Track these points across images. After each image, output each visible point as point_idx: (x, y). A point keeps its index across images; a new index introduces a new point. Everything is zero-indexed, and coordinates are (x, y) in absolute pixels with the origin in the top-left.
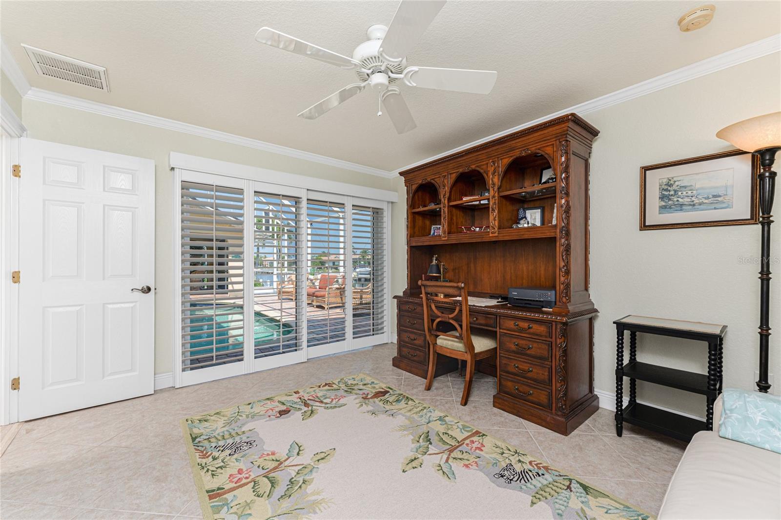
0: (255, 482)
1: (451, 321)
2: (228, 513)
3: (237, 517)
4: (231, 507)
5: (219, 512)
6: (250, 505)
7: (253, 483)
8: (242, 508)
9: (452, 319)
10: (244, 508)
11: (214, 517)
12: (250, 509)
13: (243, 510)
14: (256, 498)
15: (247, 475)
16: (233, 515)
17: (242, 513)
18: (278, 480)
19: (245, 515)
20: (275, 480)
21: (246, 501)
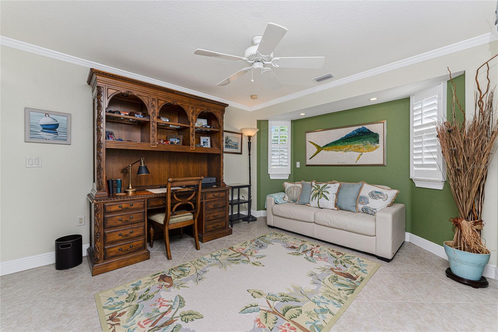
0: (290, 319)
1: (189, 203)
2: (319, 320)
3: (319, 315)
4: (315, 321)
5: (321, 325)
6: (309, 312)
7: (292, 319)
8: (313, 315)
9: (189, 201)
10: (312, 314)
11: (325, 326)
12: (311, 312)
13: (314, 314)
14: (303, 312)
15: (286, 326)
16: (319, 317)
17: (315, 314)
18: (285, 307)
19: (316, 312)
20: (286, 309)
21: (307, 316)
